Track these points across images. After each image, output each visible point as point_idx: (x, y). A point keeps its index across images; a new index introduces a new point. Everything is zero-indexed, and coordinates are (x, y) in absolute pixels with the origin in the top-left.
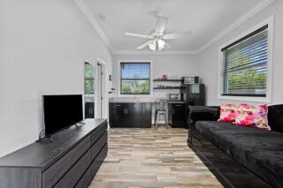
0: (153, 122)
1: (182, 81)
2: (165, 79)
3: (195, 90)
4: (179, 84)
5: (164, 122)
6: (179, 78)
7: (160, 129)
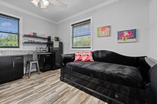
0: (24, 73)
1: (49, 39)
2: (35, 36)
3: (56, 45)
4: (46, 41)
5: (35, 70)
6: (46, 36)
7: (33, 77)
